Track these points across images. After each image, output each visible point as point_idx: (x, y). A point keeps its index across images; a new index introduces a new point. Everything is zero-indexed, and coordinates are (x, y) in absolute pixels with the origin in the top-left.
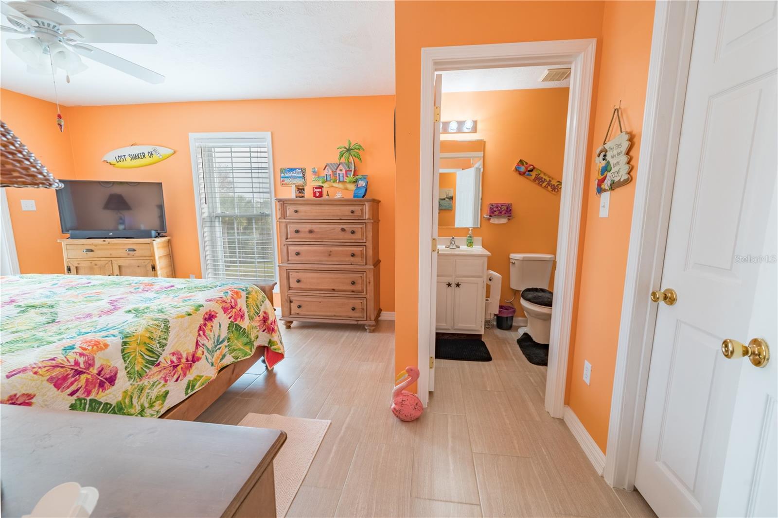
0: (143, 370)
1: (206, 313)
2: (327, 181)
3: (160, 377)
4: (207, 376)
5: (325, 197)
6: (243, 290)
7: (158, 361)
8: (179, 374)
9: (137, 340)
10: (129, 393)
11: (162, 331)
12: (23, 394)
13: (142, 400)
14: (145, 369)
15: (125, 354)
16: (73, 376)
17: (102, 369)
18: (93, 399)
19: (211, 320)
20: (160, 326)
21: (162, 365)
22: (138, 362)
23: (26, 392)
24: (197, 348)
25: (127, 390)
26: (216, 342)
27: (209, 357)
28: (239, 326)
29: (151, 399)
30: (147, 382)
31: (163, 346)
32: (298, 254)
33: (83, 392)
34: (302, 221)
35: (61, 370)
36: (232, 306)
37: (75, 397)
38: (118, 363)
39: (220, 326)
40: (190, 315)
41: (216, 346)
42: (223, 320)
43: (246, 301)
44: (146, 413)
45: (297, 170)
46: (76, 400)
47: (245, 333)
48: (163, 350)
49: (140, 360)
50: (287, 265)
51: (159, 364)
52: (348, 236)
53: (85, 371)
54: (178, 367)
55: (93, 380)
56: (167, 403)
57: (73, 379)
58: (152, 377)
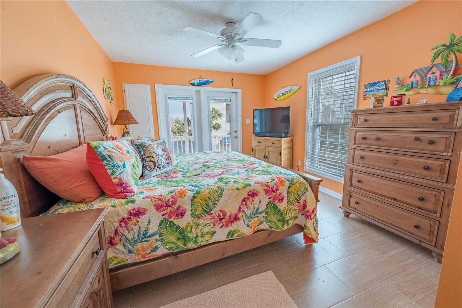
0: (201, 215)
1: (251, 191)
2: (412, 88)
3: (211, 222)
4: (242, 232)
5: (405, 104)
6: (288, 180)
7: (211, 213)
8: (223, 224)
9: (201, 197)
10: (190, 225)
11: (217, 195)
12: (143, 208)
13: (198, 231)
14: (202, 215)
15: (192, 203)
16: (165, 207)
17: (179, 207)
18: (171, 221)
19: (254, 197)
20: (218, 192)
21: (213, 215)
22: (199, 209)
23: (144, 208)
24: (239, 212)
25: (190, 223)
26: (255, 212)
27: (247, 220)
28: (276, 206)
29: (203, 232)
30: (202, 222)
31: (215, 204)
32: (362, 158)
33: (167, 216)
34: (371, 129)
35: (161, 202)
36: (273, 190)
37: (164, 217)
38: (188, 207)
39: (260, 202)
40: (238, 189)
41: (255, 215)
42: (263, 199)
43: (288, 190)
44: (199, 239)
45: (381, 83)
46: (164, 219)
47: (279, 212)
48: (215, 207)
49: (200, 209)
50: (351, 166)
51: (211, 214)
52: (423, 146)
53: (171, 206)
54: (223, 220)
55: (173, 212)
56: (214, 238)
57: (165, 208)
58: (205, 220)
